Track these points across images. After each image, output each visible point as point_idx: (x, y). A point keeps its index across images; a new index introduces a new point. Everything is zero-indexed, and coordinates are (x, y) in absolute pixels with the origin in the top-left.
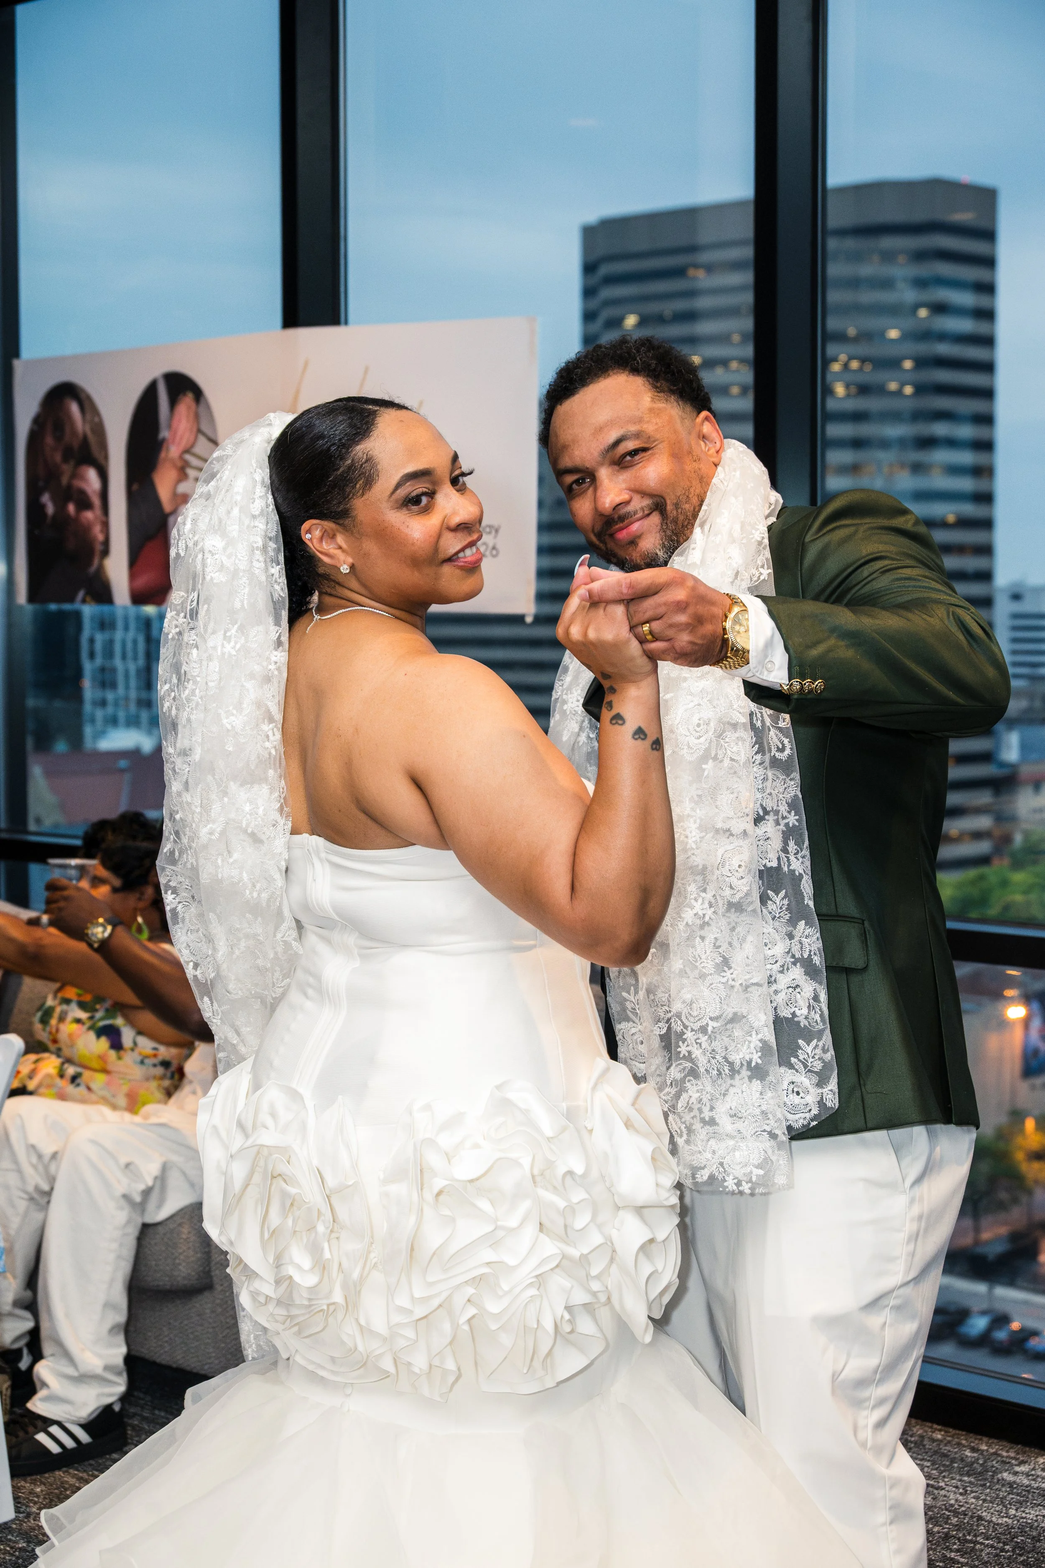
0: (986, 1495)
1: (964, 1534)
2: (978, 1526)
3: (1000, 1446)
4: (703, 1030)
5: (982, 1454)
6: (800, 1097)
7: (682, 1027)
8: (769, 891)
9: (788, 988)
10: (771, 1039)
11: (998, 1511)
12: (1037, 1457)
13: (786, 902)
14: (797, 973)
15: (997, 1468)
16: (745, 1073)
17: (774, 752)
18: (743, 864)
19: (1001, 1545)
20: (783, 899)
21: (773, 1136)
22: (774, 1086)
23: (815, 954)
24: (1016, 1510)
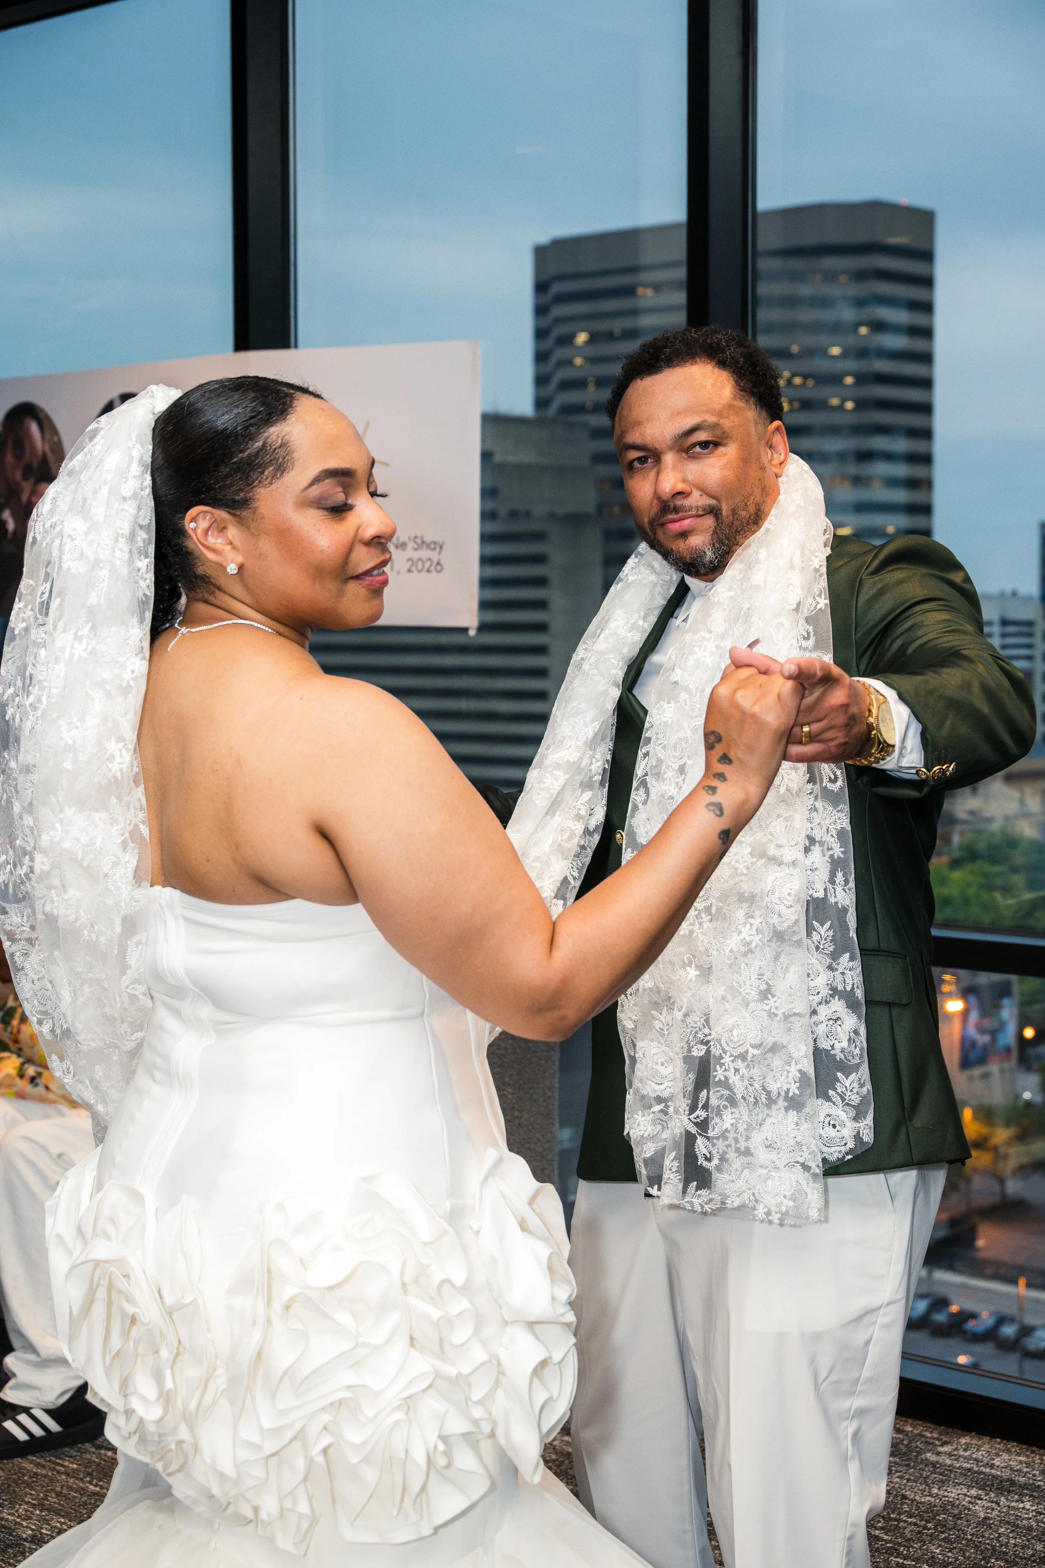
0: (910, 1475)
1: (888, 1513)
2: (902, 1504)
3: (924, 1427)
4: (743, 1057)
5: (907, 1435)
6: (836, 1130)
7: (721, 1051)
8: (814, 922)
9: (829, 1020)
10: (811, 1071)
11: (921, 1490)
12: (959, 1438)
13: (831, 933)
14: (838, 1006)
15: (921, 1449)
16: (782, 1103)
17: (825, 782)
18: (792, 892)
19: (924, 1523)
20: (828, 930)
21: (806, 1168)
22: (809, 1118)
23: (858, 987)
24: (939, 1489)
